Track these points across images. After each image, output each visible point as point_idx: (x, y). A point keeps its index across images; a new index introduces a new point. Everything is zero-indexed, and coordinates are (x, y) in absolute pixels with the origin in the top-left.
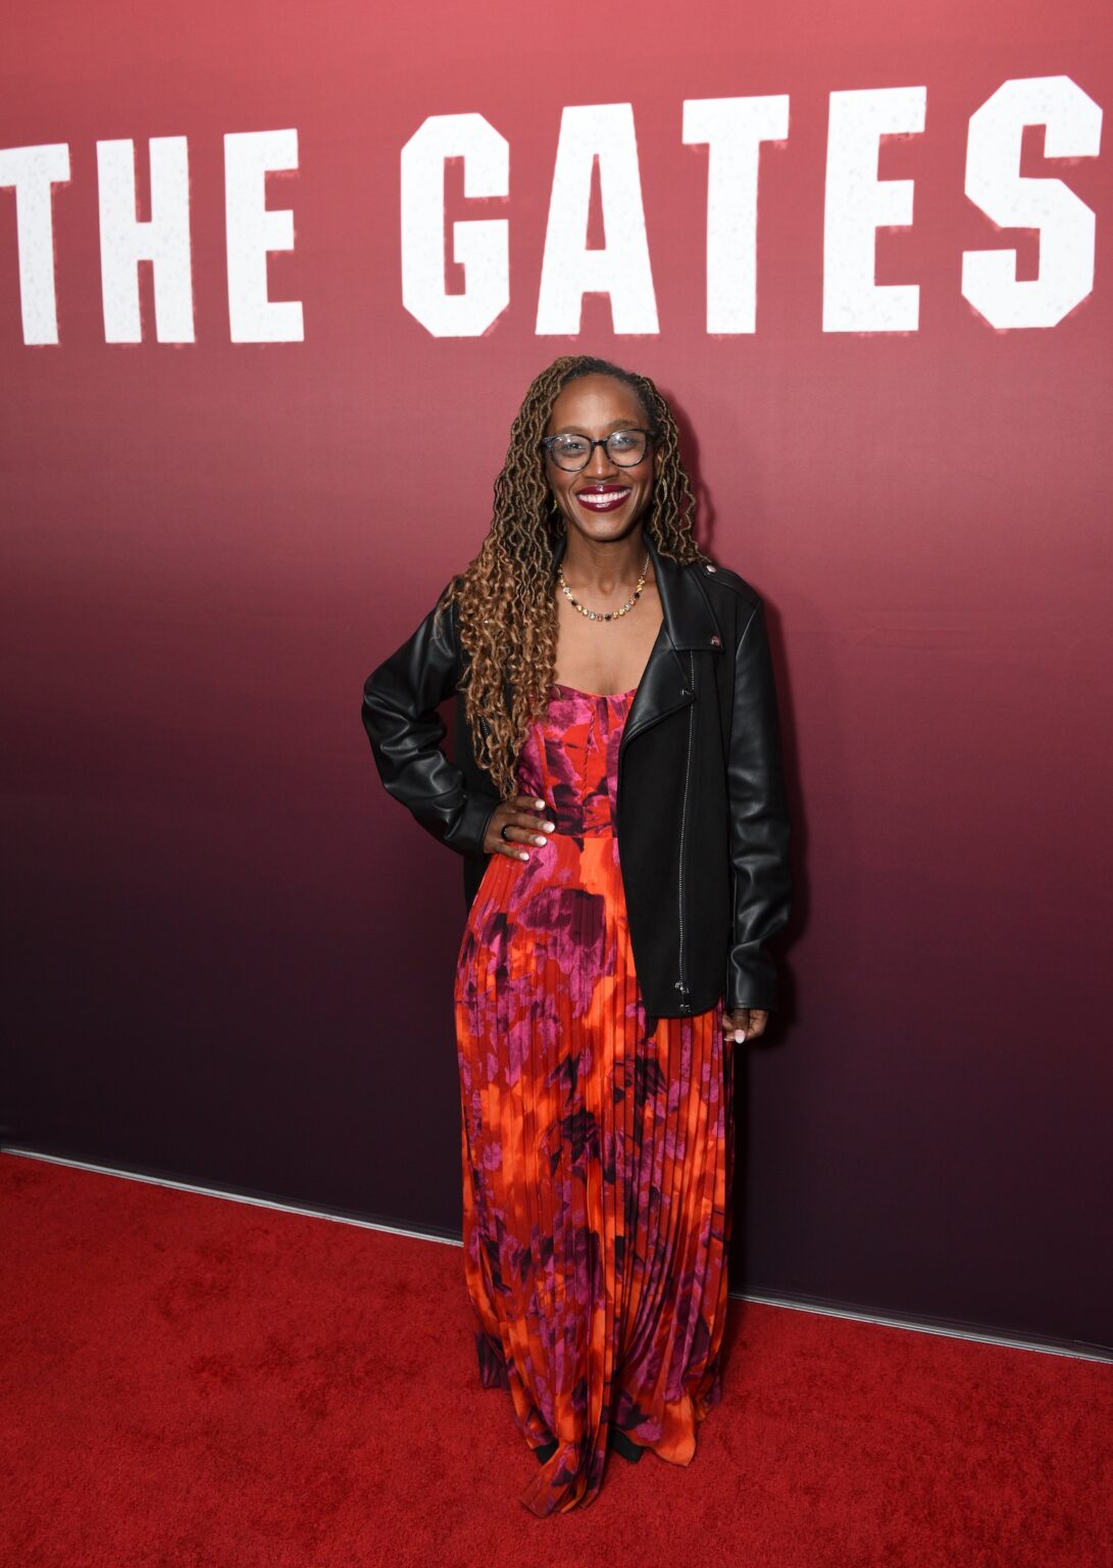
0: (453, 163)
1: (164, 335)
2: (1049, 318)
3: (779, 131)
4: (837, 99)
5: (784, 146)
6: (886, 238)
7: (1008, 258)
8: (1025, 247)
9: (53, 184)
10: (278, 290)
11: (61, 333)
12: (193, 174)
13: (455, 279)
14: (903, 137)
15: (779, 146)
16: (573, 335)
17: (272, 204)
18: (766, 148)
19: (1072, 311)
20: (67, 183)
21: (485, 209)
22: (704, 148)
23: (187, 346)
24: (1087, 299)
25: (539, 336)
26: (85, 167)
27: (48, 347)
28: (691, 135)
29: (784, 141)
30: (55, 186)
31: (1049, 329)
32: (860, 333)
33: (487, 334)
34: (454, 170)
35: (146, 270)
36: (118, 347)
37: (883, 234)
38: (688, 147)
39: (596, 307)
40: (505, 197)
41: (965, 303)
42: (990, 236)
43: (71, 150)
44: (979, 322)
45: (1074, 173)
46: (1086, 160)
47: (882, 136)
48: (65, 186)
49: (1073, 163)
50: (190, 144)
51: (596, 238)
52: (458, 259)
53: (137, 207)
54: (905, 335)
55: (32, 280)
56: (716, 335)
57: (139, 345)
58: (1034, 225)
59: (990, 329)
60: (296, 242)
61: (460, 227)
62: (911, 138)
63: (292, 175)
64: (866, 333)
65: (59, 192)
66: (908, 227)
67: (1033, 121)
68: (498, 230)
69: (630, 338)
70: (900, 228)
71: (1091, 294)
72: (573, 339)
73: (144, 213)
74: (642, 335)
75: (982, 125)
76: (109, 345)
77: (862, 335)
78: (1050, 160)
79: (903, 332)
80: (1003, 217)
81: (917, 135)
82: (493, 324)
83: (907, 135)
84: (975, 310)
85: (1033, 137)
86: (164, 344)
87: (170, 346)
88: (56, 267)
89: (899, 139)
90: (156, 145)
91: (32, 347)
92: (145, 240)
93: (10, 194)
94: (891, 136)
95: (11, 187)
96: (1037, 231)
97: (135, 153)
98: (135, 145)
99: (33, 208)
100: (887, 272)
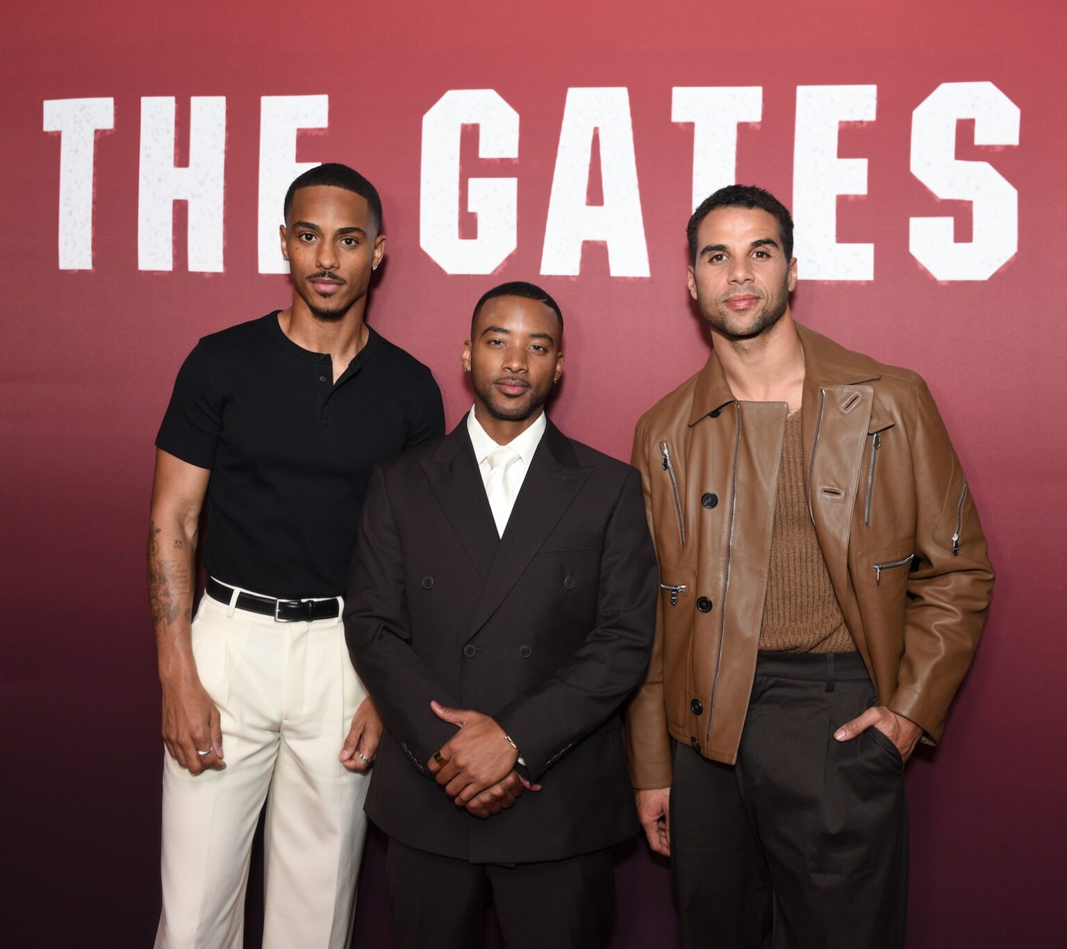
0: (469, 129)
1: (194, 265)
2: (983, 272)
3: (754, 114)
4: (802, 91)
5: (758, 127)
6: (845, 204)
7: (947, 223)
8: (961, 215)
9: (96, 131)
11: (95, 261)
12: (228, 128)
13: (468, 226)
14: (858, 124)
15: (754, 127)
16: (574, 276)
17: (302, 154)
18: (743, 128)
19: (1001, 268)
20: (111, 130)
21: (498, 168)
22: (690, 126)
23: (216, 275)
24: (1012, 258)
25: (543, 276)
26: (128, 120)
27: (82, 273)
28: (679, 114)
29: (759, 123)
30: (99, 133)
31: (982, 282)
32: (824, 281)
33: (496, 273)
34: (470, 135)
35: (180, 209)
36: (150, 274)
37: (843, 201)
38: (676, 125)
39: (595, 253)
40: (515, 159)
41: (913, 260)
42: (931, 206)
43: (116, 103)
44: (924, 275)
45: (998, 157)
46: (1008, 148)
47: (841, 123)
48: (108, 133)
49: (998, 150)
50: (228, 103)
51: (595, 195)
52: (471, 209)
53: (175, 155)
54: (863, 284)
55: (70, 213)
57: (169, 272)
58: (967, 198)
59: (934, 281)
61: (473, 183)
62: (865, 125)
63: (322, 133)
64: (830, 281)
65: (101, 138)
66: (863, 196)
67: (965, 115)
68: (508, 187)
69: (624, 280)
70: (857, 197)
71: (1016, 254)
72: (574, 279)
73: (182, 158)
74: (635, 278)
75: (921, 115)
76: (141, 271)
77: (826, 283)
78: (979, 147)
79: (860, 282)
80: (943, 191)
81: (870, 123)
82: (502, 264)
83: (861, 122)
84: (922, 265)
85: (965, 129)
86: (194, 273)
87: (200, 275)
88: (94, 202)
89: (855, 126)
90: (197, 102)
91: (66, 272)
92: (181, 183)
93: (56, 138)
94: (848, 123)
95: (56, 132)
96: (970, 203)
97: (176, 108)
98: (177, 102)
99: (76, 151)
100: (846, 233)
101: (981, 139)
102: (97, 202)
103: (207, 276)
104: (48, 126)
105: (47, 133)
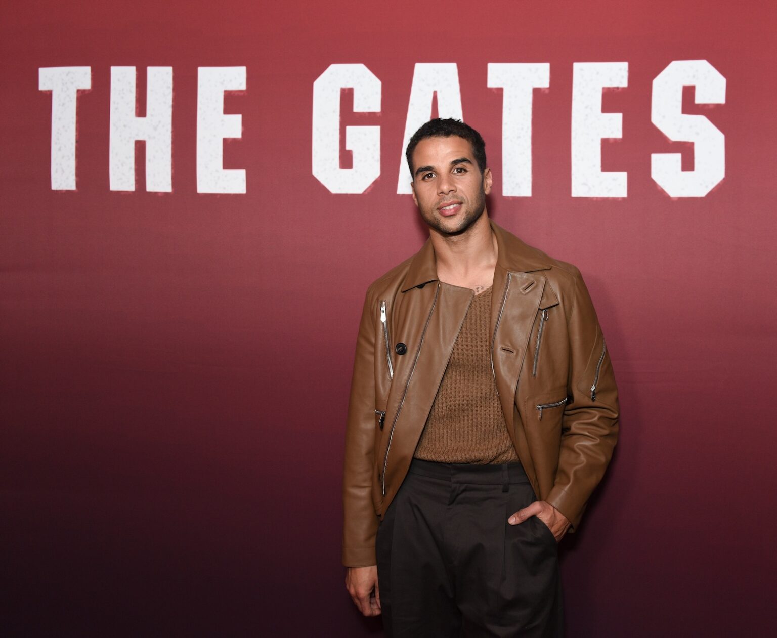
0: (346, 91)
1: (150, 187)
2: (702, 192)
3: (544, 82)
4: (577, 67)
5: (547, 91)
6: (607, 145)
7: (677, 158)
8: (686, 152)
9: (78, 91)
10: (230, 162)
11: (78, 184)
12: (174, 89)
13: (346, 160)
14: (615, 89)
15: (544, 91)
17: (228, 110)
18: (537, 92)
19: (714, 189)
20: (89, 90)
21: (366, 119)
22: (500, 91)
23: (166, 194)
24: (722, 181)
25: (399, 195)
26: (102, 83)
27: (68, 192)
28: (492, 83)
29: (548, 88)
30: (80, 92)
31: (701, 198)
32: (593, 198)
33: (366, 193)
34: (347, 96)
35: (140, 147)
36: (119, 193)
37: (606, 143)
38: (491, 89)
40: (378, 113)
41: (653, 183)
42: (666, 146)
43: (92, 71)
44: (662, 194)
45: (711, 112)
46: (718, 106)
47: (604, 88)
48: (87, 92)
49: (711, 107)
50: (174, 71)
52: (348, 148)
53: (136, 108)
54: (620, 200)
55: (60, 149)
56: (508, 197)
57: (133, 192)
58: (691, 140)
59: (668, 197)
60: (243, 134)
61: (350, 129)
62: (620, 90)
63: (242, 94)
64: (597, 198)
65: (82, 96)
66: (619, 139)
67: (688, 83)
68: (374, 132)
70: (616, 140)
71: (724, 179)
73: (141, 111)
75: (659, 84)
76: (112, 191)
77: (595, 199)
78: (698, 105)
79: (618, 198)
80: (674, 135)
81: (623, 88)
82: (370, 187)
83: (618, 88)
84: (659, 186)
85: (689, 92)
86: (150, 193)
87: (155, 195)
88: (77, 142)
89: (613, 90)
90: (152, 71)
91: (57, 192)
92: (141, 129)
93: (48, 95)
94: (609, 88)
95: (49, 91)
96: (692, 144)
97: (137, 75)
98: (137, 70)
99: (63, 104)
100: (608, 164)
101: (699, 99)
102: (78, 142)
103: (160, 195)
104: (43, 86)
105: (41, 91)
